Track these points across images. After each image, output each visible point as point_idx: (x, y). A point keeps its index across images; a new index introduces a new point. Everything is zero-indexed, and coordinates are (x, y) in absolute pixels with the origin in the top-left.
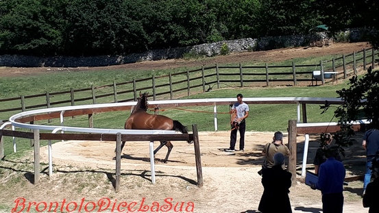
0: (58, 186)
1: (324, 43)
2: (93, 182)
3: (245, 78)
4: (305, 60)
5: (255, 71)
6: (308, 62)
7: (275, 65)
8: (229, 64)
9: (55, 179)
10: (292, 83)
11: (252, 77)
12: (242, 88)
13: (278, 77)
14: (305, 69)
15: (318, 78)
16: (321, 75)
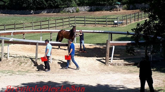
0: (11, 63)
1: (118, 9)
2: (26, 61)
3: (86, 22)
4: (111, 16)
5: (90, 20)
6: (112, 17)
7: (98, 18)
8: (80, 16)
9: (10, 59)
10: (105, 25)
11: (89, 22)
12: (85, 27)
13: (100, 23)
14: (111, 20)
15: (116, 24)
16: (117, 22)
